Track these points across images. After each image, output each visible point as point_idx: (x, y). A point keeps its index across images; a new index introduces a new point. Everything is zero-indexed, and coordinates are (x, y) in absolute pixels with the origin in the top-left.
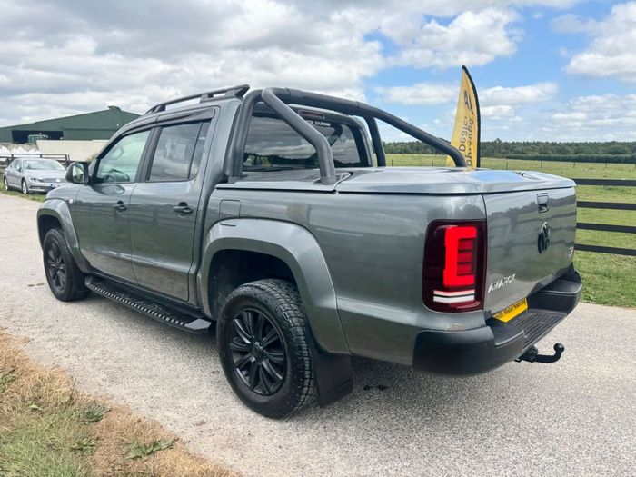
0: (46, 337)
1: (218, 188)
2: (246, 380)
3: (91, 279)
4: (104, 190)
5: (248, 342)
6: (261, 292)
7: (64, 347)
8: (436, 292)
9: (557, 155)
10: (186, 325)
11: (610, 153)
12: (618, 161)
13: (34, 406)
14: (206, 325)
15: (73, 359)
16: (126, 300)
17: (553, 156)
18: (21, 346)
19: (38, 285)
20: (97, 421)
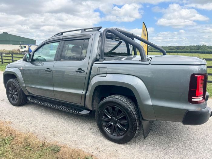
0: (17, 120)
1: (95, 63)
2: (109, 131)
3: (30, 97)
4: (36, 64)
5: (110, 117)
6: (117, 99)
7: (27, 124)
8: (193, 98)
9: (154, 50)
10: (80, 113)
11: (170, 50)
12: (172, 52)
13: (29, 149)
14: (88, 112)
15: (34, 129)
16: (49, 105)
17: (153, 51)
18: (9, 125)
19: (2, 100)
20: (58, 152)
